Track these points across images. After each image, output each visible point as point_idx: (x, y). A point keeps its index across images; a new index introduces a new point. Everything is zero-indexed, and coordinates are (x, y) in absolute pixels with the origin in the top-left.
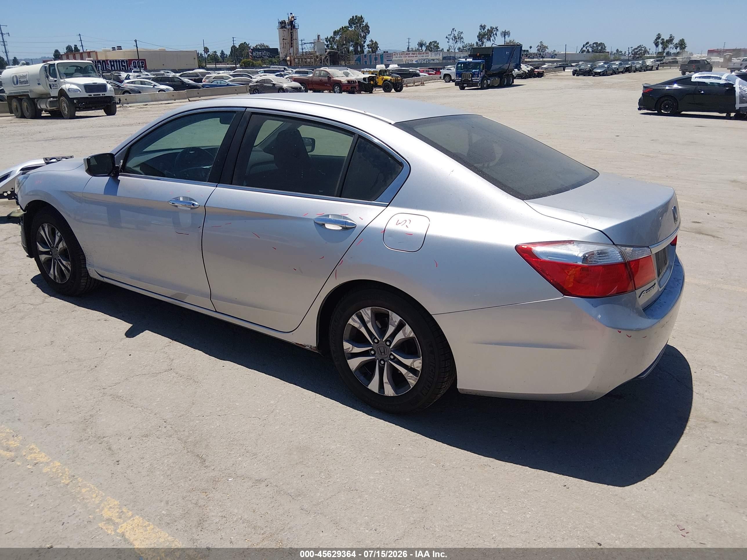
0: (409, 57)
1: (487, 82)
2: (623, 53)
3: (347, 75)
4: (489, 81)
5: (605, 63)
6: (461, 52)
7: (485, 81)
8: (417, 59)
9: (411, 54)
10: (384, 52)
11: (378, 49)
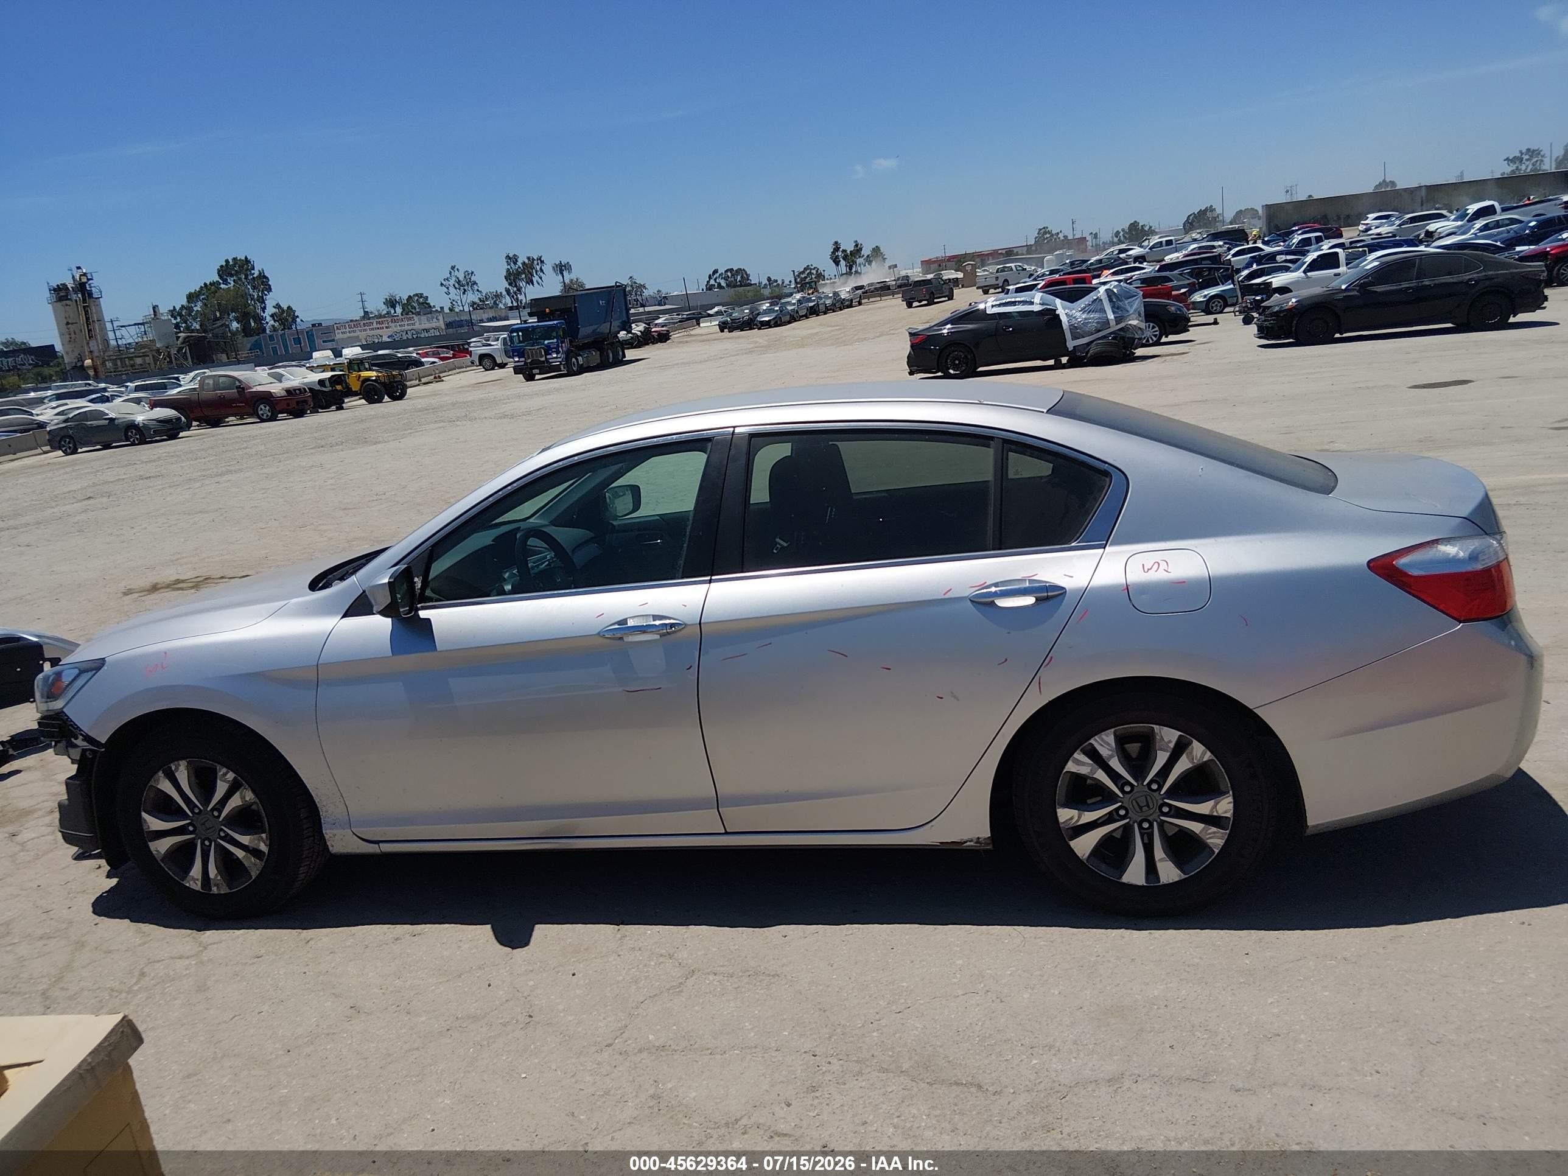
0: (372, 329)
1: (577, 360)
2: (780, 282)
3: (279, 378)
4: (580, 358)
5: (772, 304)
6: (482, 311)
7: (574, 360)
8: (390, 332)
9: (375, 324)
10: (313, 325)
11: (298, 320)
